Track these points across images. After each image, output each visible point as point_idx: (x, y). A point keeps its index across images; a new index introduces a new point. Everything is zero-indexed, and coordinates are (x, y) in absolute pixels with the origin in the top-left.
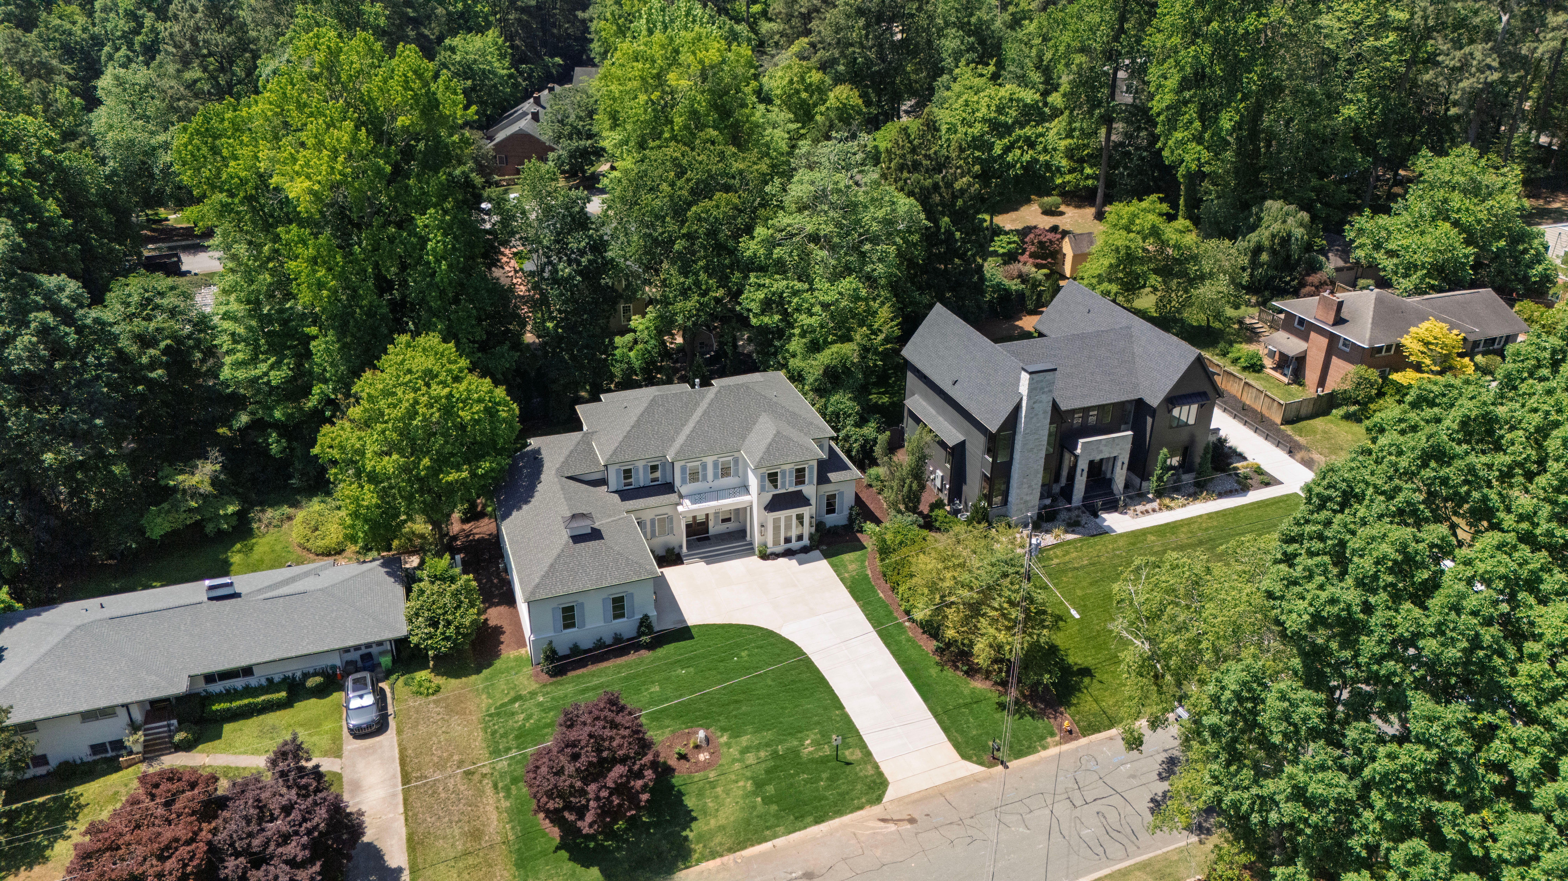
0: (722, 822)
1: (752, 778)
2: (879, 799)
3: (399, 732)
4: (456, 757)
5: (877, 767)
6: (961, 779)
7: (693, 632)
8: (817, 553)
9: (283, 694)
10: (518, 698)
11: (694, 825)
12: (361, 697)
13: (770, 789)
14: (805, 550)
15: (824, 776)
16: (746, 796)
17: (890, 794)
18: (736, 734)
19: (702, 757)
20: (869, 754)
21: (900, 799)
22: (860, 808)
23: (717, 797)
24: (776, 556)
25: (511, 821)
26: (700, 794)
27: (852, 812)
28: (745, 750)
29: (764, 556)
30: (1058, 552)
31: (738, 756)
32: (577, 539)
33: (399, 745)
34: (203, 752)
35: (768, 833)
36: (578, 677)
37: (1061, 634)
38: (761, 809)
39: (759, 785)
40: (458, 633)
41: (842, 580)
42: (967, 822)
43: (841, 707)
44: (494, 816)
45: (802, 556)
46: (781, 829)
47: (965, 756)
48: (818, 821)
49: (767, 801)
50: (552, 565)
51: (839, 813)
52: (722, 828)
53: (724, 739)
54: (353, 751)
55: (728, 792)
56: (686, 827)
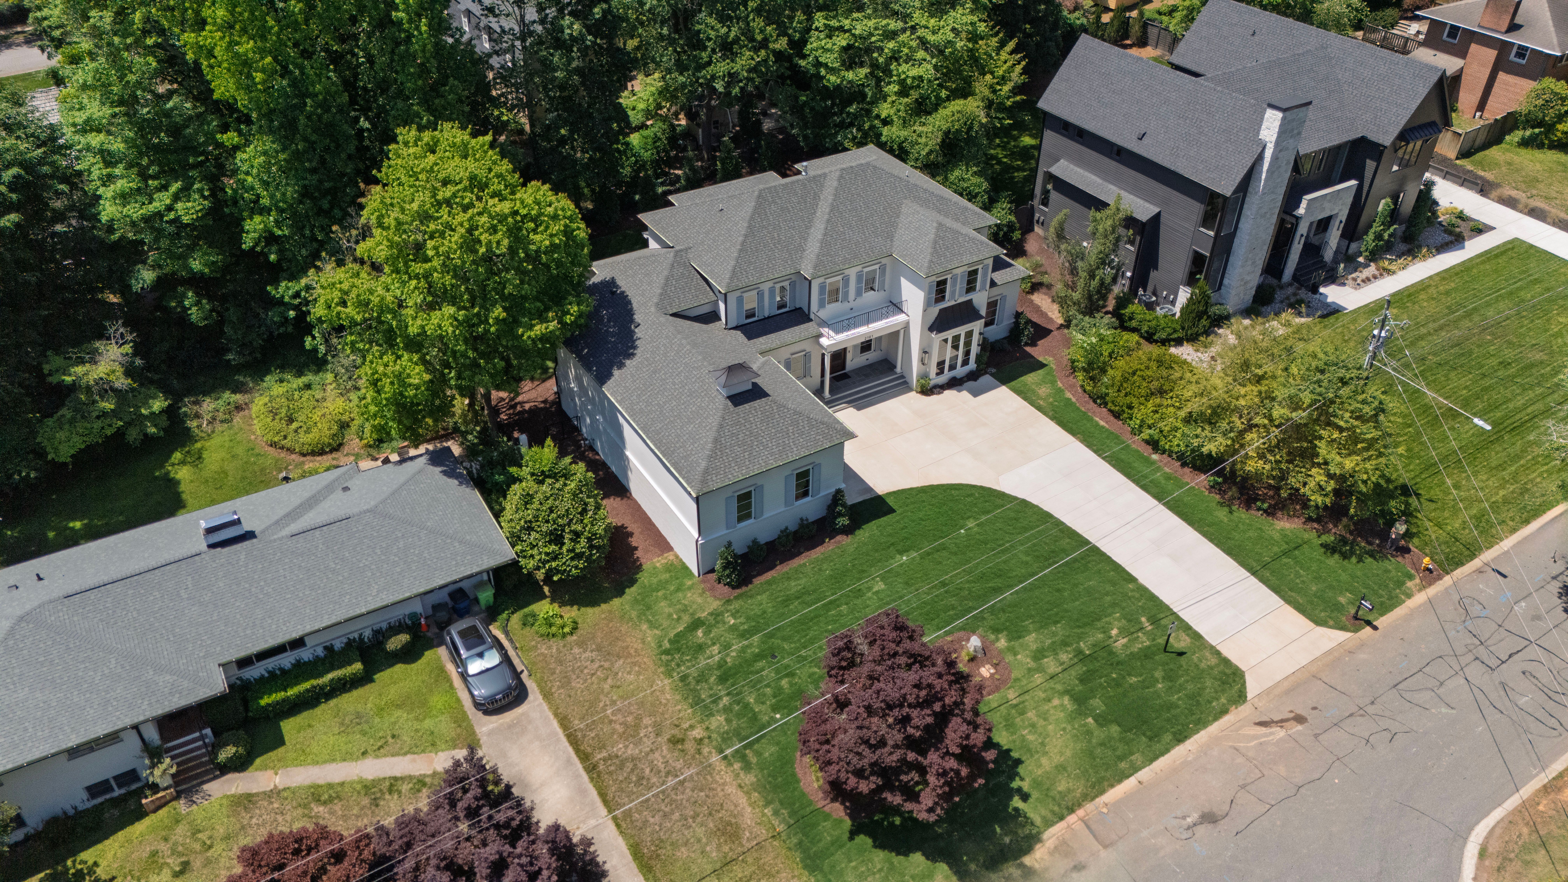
0: (1057, 759)
1: (1066, 692)
2: (1242, 696)
3: (547, 695)
4: (647, 721)
5: (1217, 653)
6: (1330, 652)
7: (891, 502)
8: (986, 379)
9: (358, 666)
10: (696, 624)
11: (1021, 770)
12: (481, 655)
13: (1097, 704)
14: (973, 376)
15: (1158, 674)
16: (1071, 718)
17: (1253, 688)
18: (1016, 634)
19: (986, 672)
20: (1197, 636)
21: (1268, 692)
22: (1224, 712)
23: (1033, 726)
24: (942, 388)
25: (768, 803)
26: (1010, 726)
27: (1216, 719)
28: (1038, 655)
29: (927, 391)
31: (1032, 664)
32: (737, 399)
33: (556, 715)
34: (265, 768)
35: (1123, 765)
36: (769, 583)
38: (1099, 734)
39: (1080, 700)
40: (591, 547)
41: (1039, 408)
42: (1371, 709)
43: (1132, 579)
44: (743, 801)
45: (971, 384)
46: (1137, 758)
47: (1318, 622)
48: (1180, 738)
49: (1102, 720)
50: (716, 441)
51: (1202, 724)
52: (1061, 768)
53: (1002, 643)
54: (490, 733)
55: (1044, 716)
56: (1013, 774)
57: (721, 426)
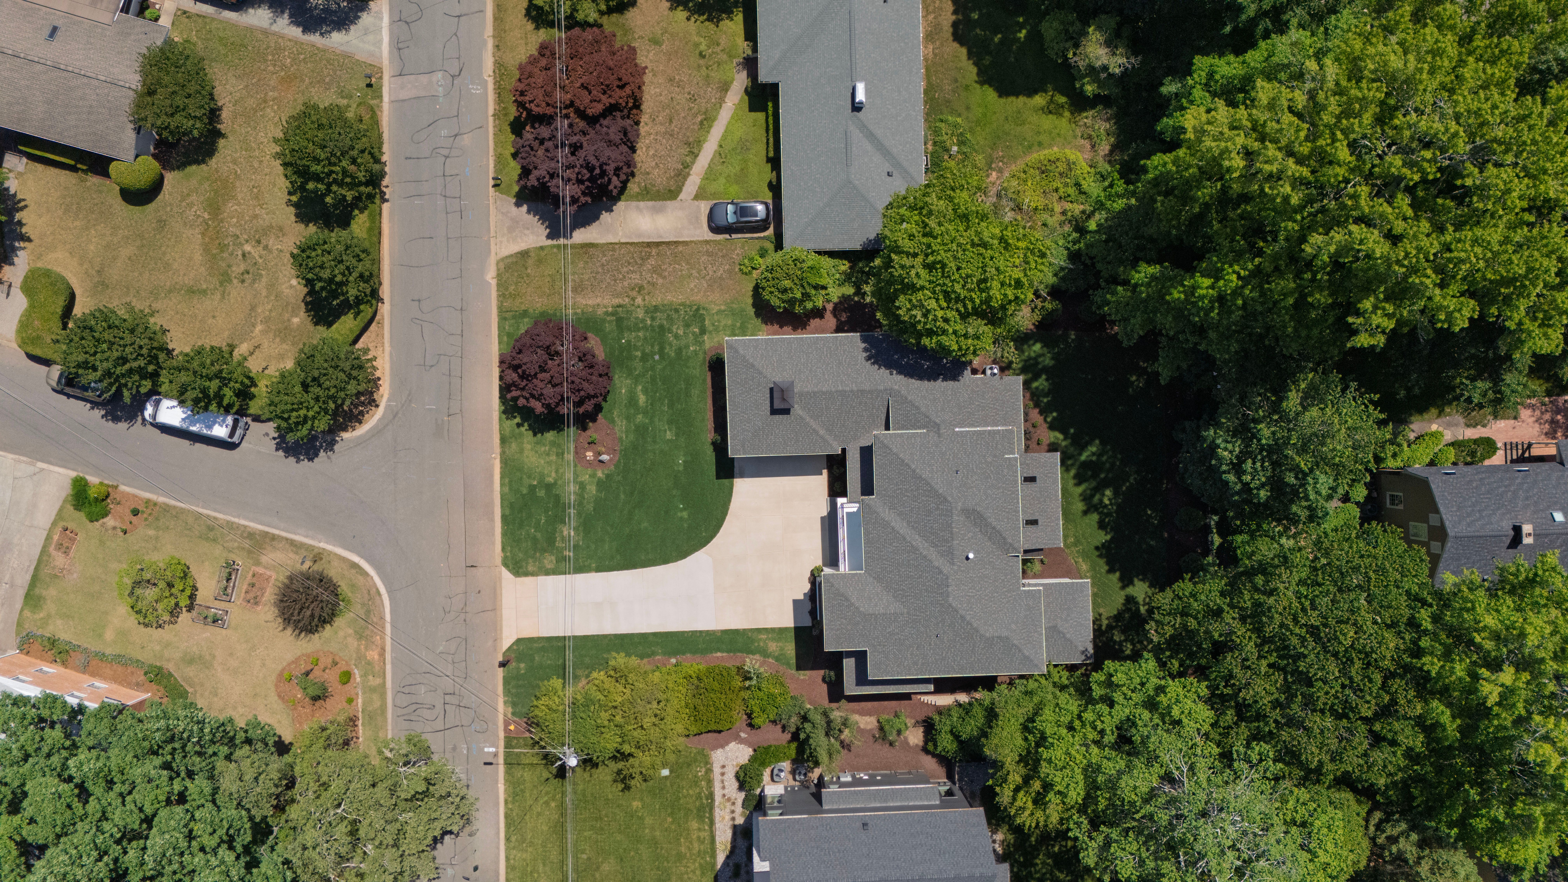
0: (526, 453)
1: (555, 483)
2: (505, 565)
3: (707, 242)
4: (660, 281)
5: (533, 574)
6: (501, 630)
8: (804, 620)
10: (703, 331)
11: (531, 433)
12: (735, 213)
13: (541, 493)
15: (539, 535)
16: (542, 476)
17: (506, 574)
18: (600, 484)
19: (590, 455)
20: (547, 573)
21: (500, 579)
22: (503, 549)
23: (548, 455)
25: (583, 313)
26: (553, 444)
27: (502, 542)
28: (582, 486)
29: (816, 573)
30: (705, 834)
31: (579, 479)
33: (691, 242)
34: (741, 100)
35: (507, 480)
37: (609, 778)
38: (526, 481)
39: (549, 487)
42: (463, 616)
43: (597, 570)
44: (590, 302)
46: (507, 490)
47: (519, 641)
48: (504, 518)
49: (532, 488)
50: (753, 366)
51: (504, 534)
52: (521, 451)
53: (600, 474)
54: (699, 207)
55: (549, 463)
56: (531, 428)
57: (761, 373)
